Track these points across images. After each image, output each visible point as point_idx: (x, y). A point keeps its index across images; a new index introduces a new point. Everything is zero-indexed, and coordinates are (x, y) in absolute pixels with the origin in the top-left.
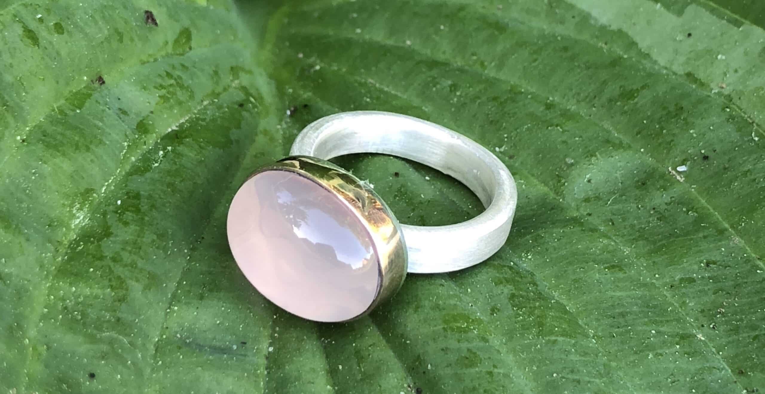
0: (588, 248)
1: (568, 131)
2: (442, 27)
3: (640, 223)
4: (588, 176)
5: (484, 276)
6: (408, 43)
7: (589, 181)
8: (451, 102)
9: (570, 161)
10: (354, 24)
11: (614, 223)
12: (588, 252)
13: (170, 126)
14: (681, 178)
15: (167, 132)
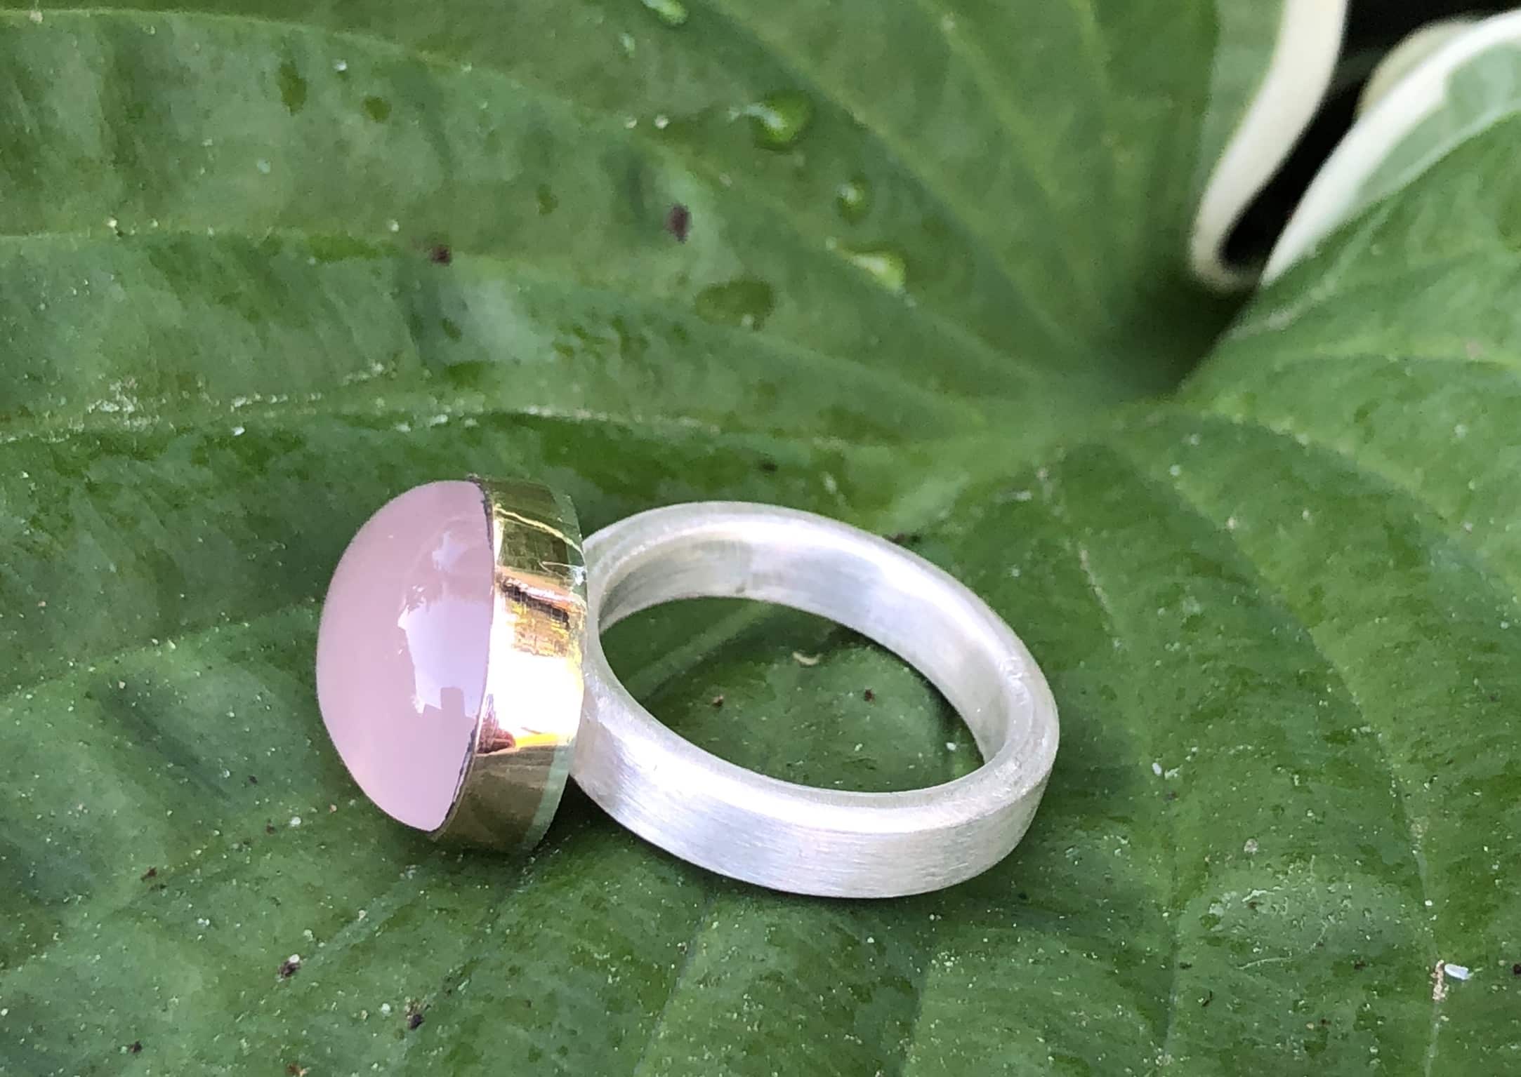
0: (1073, 1005)
1: (1310, 792)
2: (1306, 514)
3: (1260, 1032)
4: (1256, 893)
5: (771, 916)
6: (1231, 523)
7: (1252, 905)
8: (1167, 646)
9: (1251, 847)
10: (1183, 457)
11: (1210, 1005)
12: (1064, 1012)
13: (541, 404)
14: (1443, 991)
15: (525, 410)
